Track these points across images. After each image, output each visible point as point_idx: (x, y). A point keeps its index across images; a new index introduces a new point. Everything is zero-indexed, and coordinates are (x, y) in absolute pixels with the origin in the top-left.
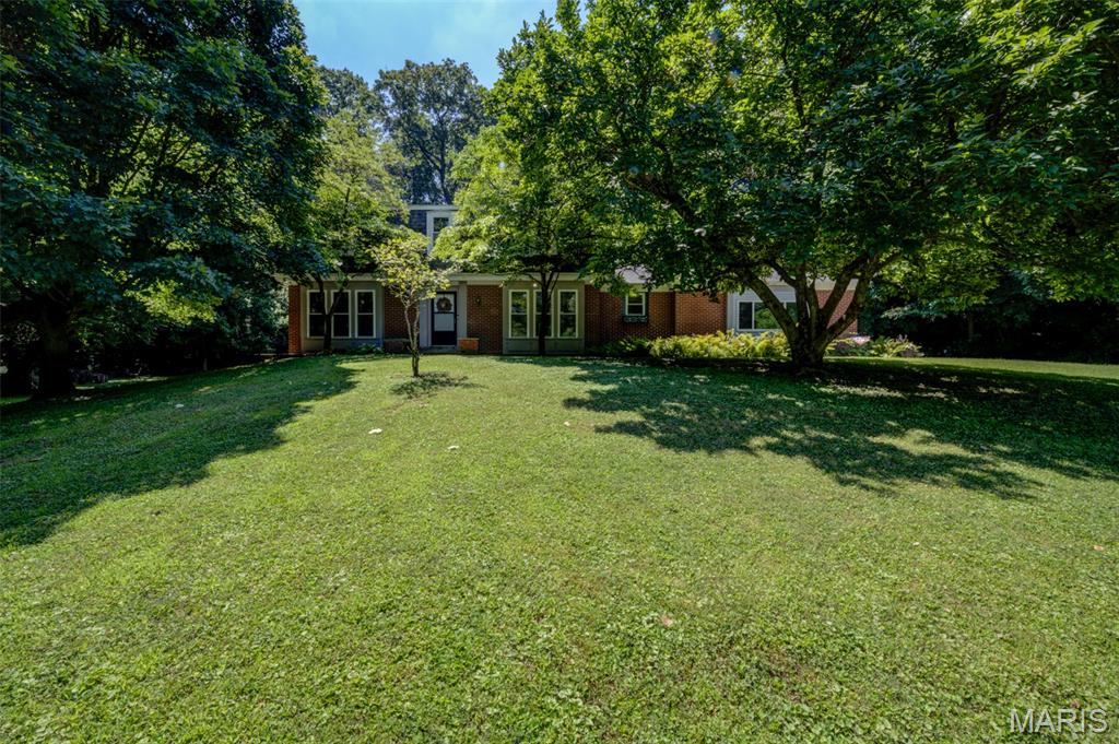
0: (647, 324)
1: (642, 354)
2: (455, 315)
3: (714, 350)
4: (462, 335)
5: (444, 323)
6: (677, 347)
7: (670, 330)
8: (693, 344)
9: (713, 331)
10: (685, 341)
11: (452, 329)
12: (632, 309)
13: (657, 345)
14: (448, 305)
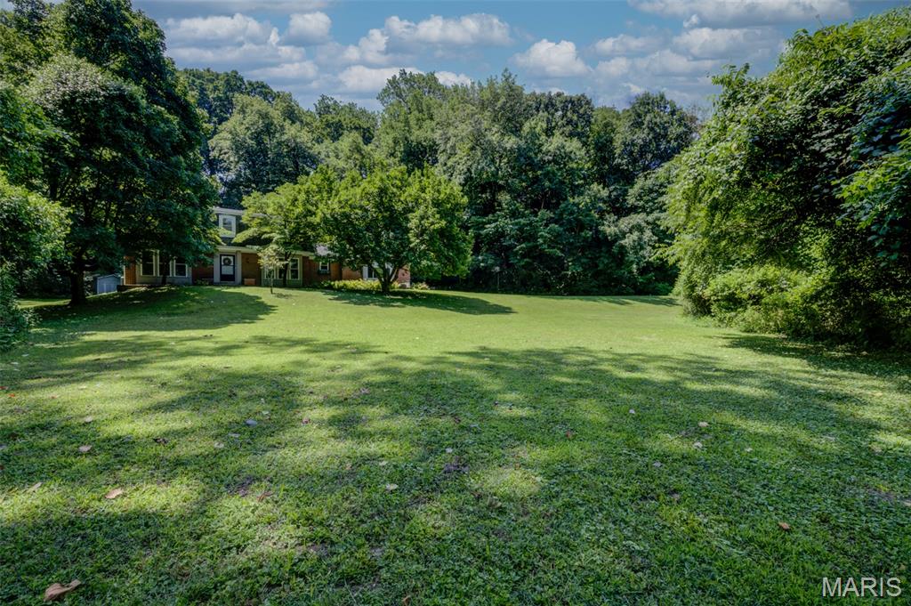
0: (330, 274)
1: (331, 288)
2: (234, 266)
3: (359, 287)
4: (239, 278)
5: (228, 270)
6: (345, 285)
7: (340, 278)
8: (351, 284)
9: (358, 279)
10: (347, 282)
11: (232, 273)
12: (322, 267)
13: (337, 284)
14: (230, 262)
